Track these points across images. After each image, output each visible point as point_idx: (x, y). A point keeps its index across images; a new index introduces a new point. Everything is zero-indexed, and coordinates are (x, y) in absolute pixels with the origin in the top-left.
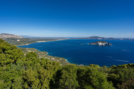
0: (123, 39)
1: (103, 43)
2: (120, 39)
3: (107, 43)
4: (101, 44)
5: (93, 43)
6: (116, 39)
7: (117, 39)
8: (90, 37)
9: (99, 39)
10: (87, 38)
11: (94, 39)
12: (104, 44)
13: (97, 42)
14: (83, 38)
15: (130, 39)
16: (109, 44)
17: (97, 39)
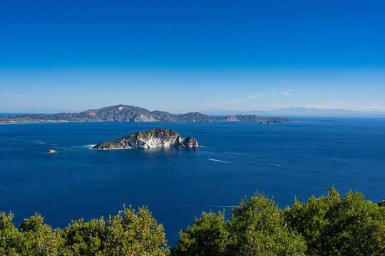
0: (238, 117)
1: (163, 138)
2: (226, 118)
3: (181, 140)
4: (154, 146)
5: (117, 142)
6: (212, 117)
7: (218, 118)
8: (99, 112)
9: (143, 118)
10: (83, 115)
11: (120, 119)
12: (167, 144)
13: (137, 134)
14: (57, 116)
16: (187, 141)
17: (136, 121)
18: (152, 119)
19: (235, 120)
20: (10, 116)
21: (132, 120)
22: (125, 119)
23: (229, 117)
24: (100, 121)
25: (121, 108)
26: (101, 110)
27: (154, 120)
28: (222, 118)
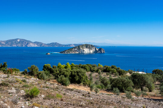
0: (74, 45)
1: (90, 48)
3: (97, 49)
9: (32, 45)
12: (91, 51)
16: (100, 50)
17: (28, 46)
18: (36, 46)
21: (26, 46)
22: (22, 46)
23: (71, 45)
24: (9, 46)
25: (18, 40)
26: (7, 41)
27: (37, 46)
28: (68, 45)
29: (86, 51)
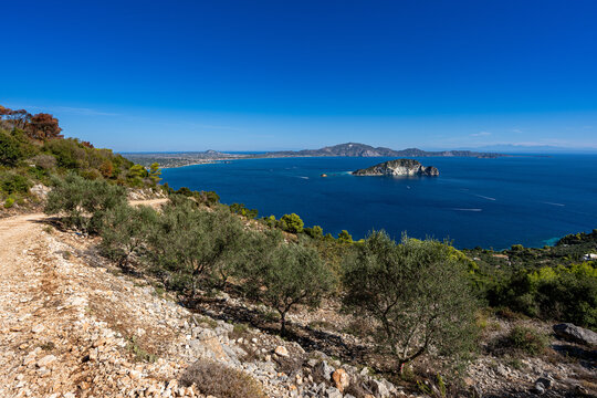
0: (453, 152)
1: (408, 166)
2: (442, 153)
3: (423, 169)
4: (400, 174)
5: (370, 169)
6: (428, 153)
7: (434, 153)
8: (334, 149)
9: (369, 153)
11: (350, 154)
12: (411, 172)
13: (386, 163)
14: (302, 152)
15: (475, 153)
16: (429, 169)
17: (363, 156)
18: (377, 155)
19: (450, 155)
20: (270, 153)
21: (360, 155)
22: (354, 154)
24: (335, 155)
25: (350, 145)
27: (379, 155)
28: (438, 153)
29: (399, 171)
